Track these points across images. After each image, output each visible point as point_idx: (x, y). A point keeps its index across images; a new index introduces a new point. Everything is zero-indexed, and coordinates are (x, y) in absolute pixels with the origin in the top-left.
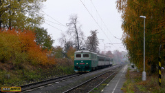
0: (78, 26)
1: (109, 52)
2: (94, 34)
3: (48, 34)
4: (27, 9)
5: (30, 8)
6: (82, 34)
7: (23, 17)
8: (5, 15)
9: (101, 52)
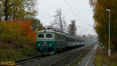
0: (62, 17)
1: (84, 36)
2: (73, 22)
3: (41, 23)
4: (26, 5)
5: (28, 4)
6: (65, 23)
7: (23, 11)
8: (11, 10)
9: (78, 35)
